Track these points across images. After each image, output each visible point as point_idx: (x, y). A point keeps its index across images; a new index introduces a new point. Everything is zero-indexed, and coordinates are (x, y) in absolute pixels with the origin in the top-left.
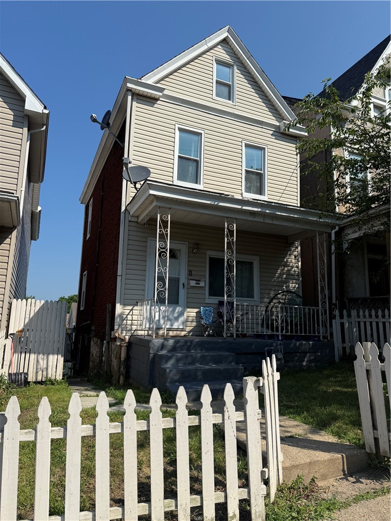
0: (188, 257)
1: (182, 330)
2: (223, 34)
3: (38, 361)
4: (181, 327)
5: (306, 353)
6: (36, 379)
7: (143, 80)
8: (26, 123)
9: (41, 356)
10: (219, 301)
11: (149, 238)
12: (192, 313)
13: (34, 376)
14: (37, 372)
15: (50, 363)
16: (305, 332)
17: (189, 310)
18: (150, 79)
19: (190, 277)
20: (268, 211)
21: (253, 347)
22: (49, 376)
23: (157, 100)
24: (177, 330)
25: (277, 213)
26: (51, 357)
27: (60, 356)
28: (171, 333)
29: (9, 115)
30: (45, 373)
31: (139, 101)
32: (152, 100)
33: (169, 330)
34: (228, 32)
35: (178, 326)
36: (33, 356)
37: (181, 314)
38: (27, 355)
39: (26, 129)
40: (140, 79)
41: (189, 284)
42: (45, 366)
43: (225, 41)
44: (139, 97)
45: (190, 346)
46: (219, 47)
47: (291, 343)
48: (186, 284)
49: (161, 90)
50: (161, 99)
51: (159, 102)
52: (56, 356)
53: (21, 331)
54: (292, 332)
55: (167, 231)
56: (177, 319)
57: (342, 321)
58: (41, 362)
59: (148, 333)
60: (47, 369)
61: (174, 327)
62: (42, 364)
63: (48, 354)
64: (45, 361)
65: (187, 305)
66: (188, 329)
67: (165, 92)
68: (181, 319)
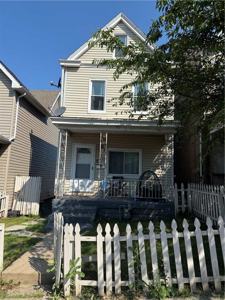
0: (96, 152)
1: (92, 193)
2: (118, 18)
3: (27, 205)
4: (91, 191)
5: (153, 210)
6: (26, 214)
7: (68, 59)
8: (15, 94)
9: (28, 203)
10: (113, 177)
11: (74, 144)
14: (26, 211)
15: (32, 207)
16: (154, 196)
17: (95, 182)
18: (73, 58)
19: (97, 163)
20: (125, 125)
21: (114, 205)
22: (32, 213)
23: (79, 67)
24: (88, 192)
25: (132, 125)
26: (33, 203)
27: (37, 203)
28: (85, 194)
29: (7, 91)
30: (30, 211)
31: (68, 71)
32: (75, 69)
33: (84, 192)
34: (121, 16)
35: (89, 190)
36: (25, 203)
37: (90, 184)
38: (22, 202)
39: (14, 97)
40: (66, 59)
41: (96, 167)
42: (30, 208)
43: (121, 22)
44: (69, 69)
45: (75, 203)
46: (118, 27)
47: (141, 203)
48: (94, 167)
49: (79, 62)
50: (80, 67)
51: (80, 69)
52: (35, 203)
53: (19, 191)
54: (144, 196)
55: (65, 141)
56: (88, 186)
57: (179, 190)
58: (28, 206)
59: (72, 194)
60: (31, 209)
61: (86, 191)
62: (29, 207)
63: (32, 202)
64: (30, 205)
65: (95, 179)
66: (95, 192)
67: (82, 62)
68: (91, 187)
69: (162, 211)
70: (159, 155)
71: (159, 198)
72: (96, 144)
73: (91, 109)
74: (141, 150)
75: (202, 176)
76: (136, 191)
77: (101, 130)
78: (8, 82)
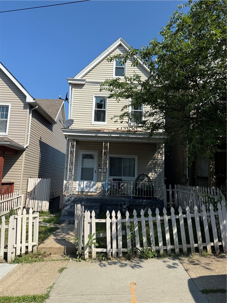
0: (98, 158)
1: (95, 192)
2: (118, 42)
3: (38, 203)
4: (94, 191)
5: (146, 206)
6: (38, 210)
7: (75, 78)
8: (28, 107)
9: (39, 201)
10: (113, 179)
11: (79, 150)
12: (99, 184)
13: (37, 209)
14: (38, 208)
15: (43, 205)
16: (147, 195)
17: (98, 183)
18: (78, 77)
19: (99, 167)
20: (123, 136)
21: (114, 202)
22: (43, 210)
23: (84, 85)
24: (92, 192)
25: (130, 136)
26: (43, 202)
27: (47, 202)
28: (89, 194)
29: (22, 105)
30: (41, 208)
31: (75, 87)
32: (80, 86)
33: (88, 192)
34: (121, 41)
35: (93, 190)
36: (36, 201)
37: (94, 185)
38: (34, 201)
39: (28, 110)
40: (73, 78)
41: (98, 171)
42: (41, 205)
43: (120, 45)
44: (75, 86)
45: (82, 200)
46: (117, 49)
47: (136, 201)
48: (97, 171)
49: (84, 80)
50: (85, 84)
51: (85, 86)
52: (45, 202)
53: (32, 191)
54: (139, 195)
55: (74, 149)
56: (92, 187)
57: (168, 190)
58: (39, 203)
59: (78, 193)
60: (42, 207)
61: (90, 191)
62: (40, 204)
63: (42, 201)
64: (41, 203)
65: (97, 180)
66: (98, 192)
67: (87, 80)
68: (95, 187)
69: (154, 207)
70: (152, 160)
71: (151, 197)
72: (99, 151)
73: (94, 121)
74: (137, 156)
75: (188, 178)
76: (133, 191)
77: (104, 140)
78: (23, 97)
